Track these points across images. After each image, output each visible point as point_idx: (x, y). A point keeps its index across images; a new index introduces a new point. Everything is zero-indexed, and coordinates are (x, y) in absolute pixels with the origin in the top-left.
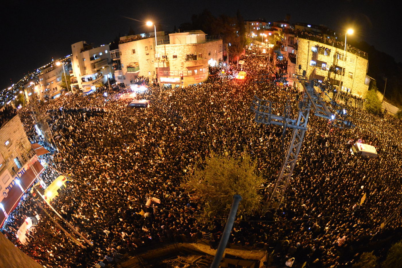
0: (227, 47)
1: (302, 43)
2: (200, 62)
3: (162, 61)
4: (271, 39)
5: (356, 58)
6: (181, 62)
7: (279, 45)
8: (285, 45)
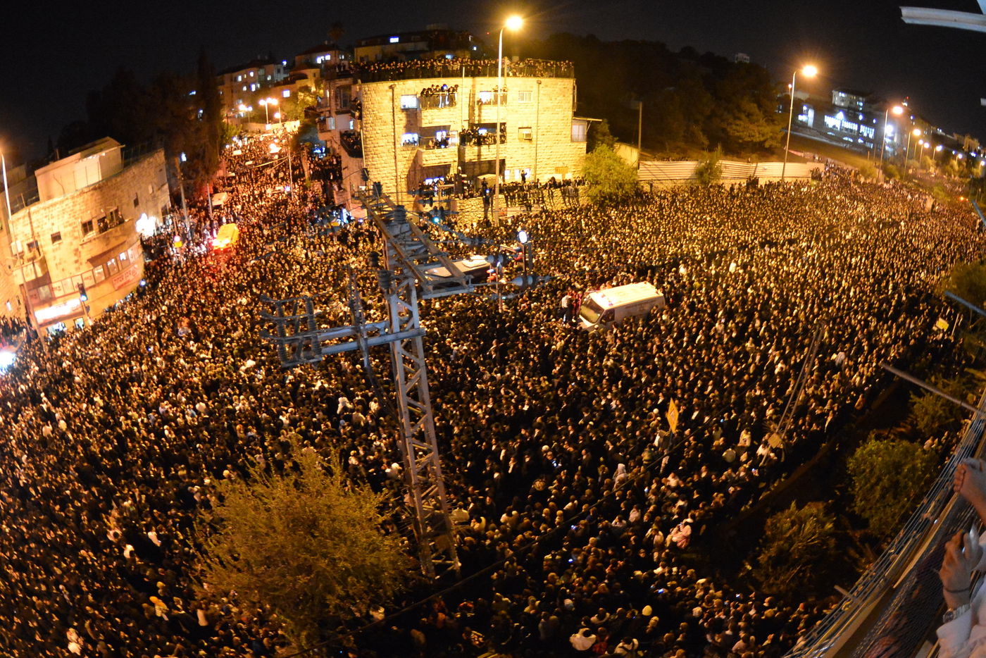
0: (177, 166)
1: (374, 95)
2: (117, 234)
3: (29, 260)
4: (290, 107)
5: (535, 85)
6: (73, 247)
7: (313, 118)
8: (327, 114)
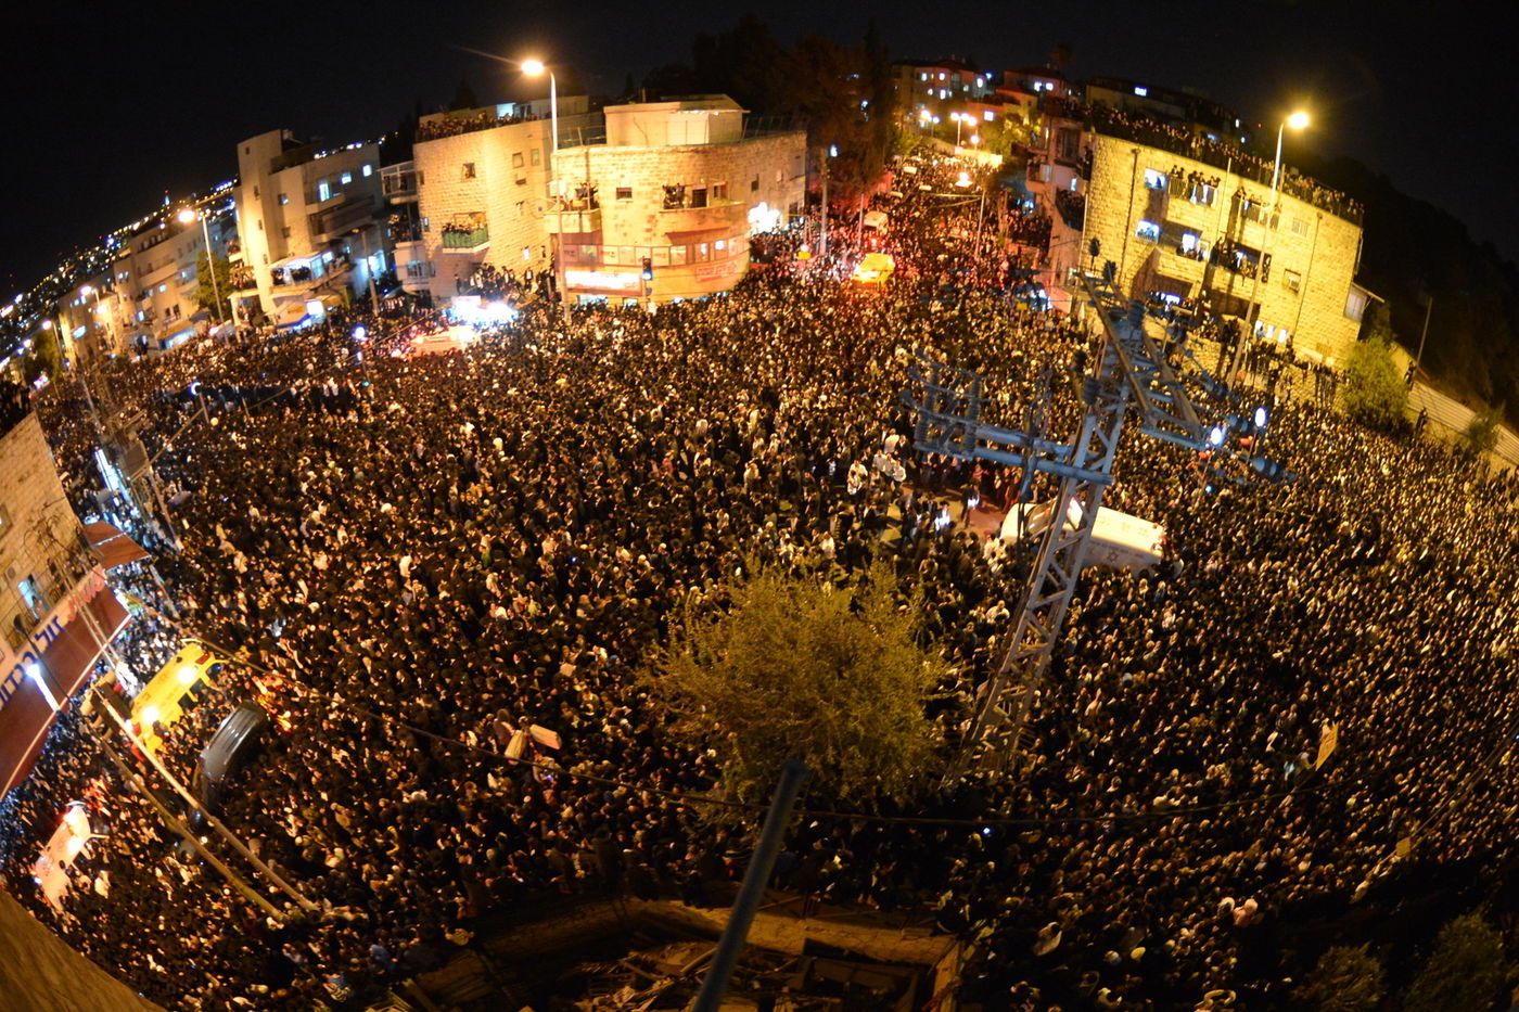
0: (823, 160)
1: (1110, 154)
2: (718, 215)
3: (574, 209)
4: (991, 134)
5: (1316, 218)
6: (648, 212)
7: (1022, 160)
8: (1043, 159)
